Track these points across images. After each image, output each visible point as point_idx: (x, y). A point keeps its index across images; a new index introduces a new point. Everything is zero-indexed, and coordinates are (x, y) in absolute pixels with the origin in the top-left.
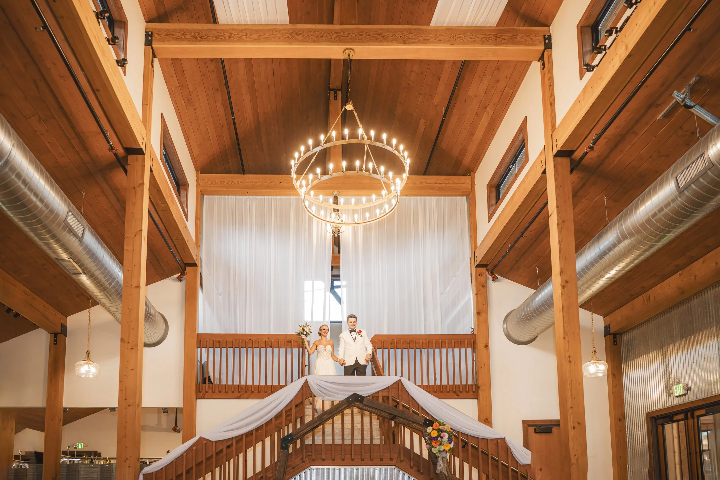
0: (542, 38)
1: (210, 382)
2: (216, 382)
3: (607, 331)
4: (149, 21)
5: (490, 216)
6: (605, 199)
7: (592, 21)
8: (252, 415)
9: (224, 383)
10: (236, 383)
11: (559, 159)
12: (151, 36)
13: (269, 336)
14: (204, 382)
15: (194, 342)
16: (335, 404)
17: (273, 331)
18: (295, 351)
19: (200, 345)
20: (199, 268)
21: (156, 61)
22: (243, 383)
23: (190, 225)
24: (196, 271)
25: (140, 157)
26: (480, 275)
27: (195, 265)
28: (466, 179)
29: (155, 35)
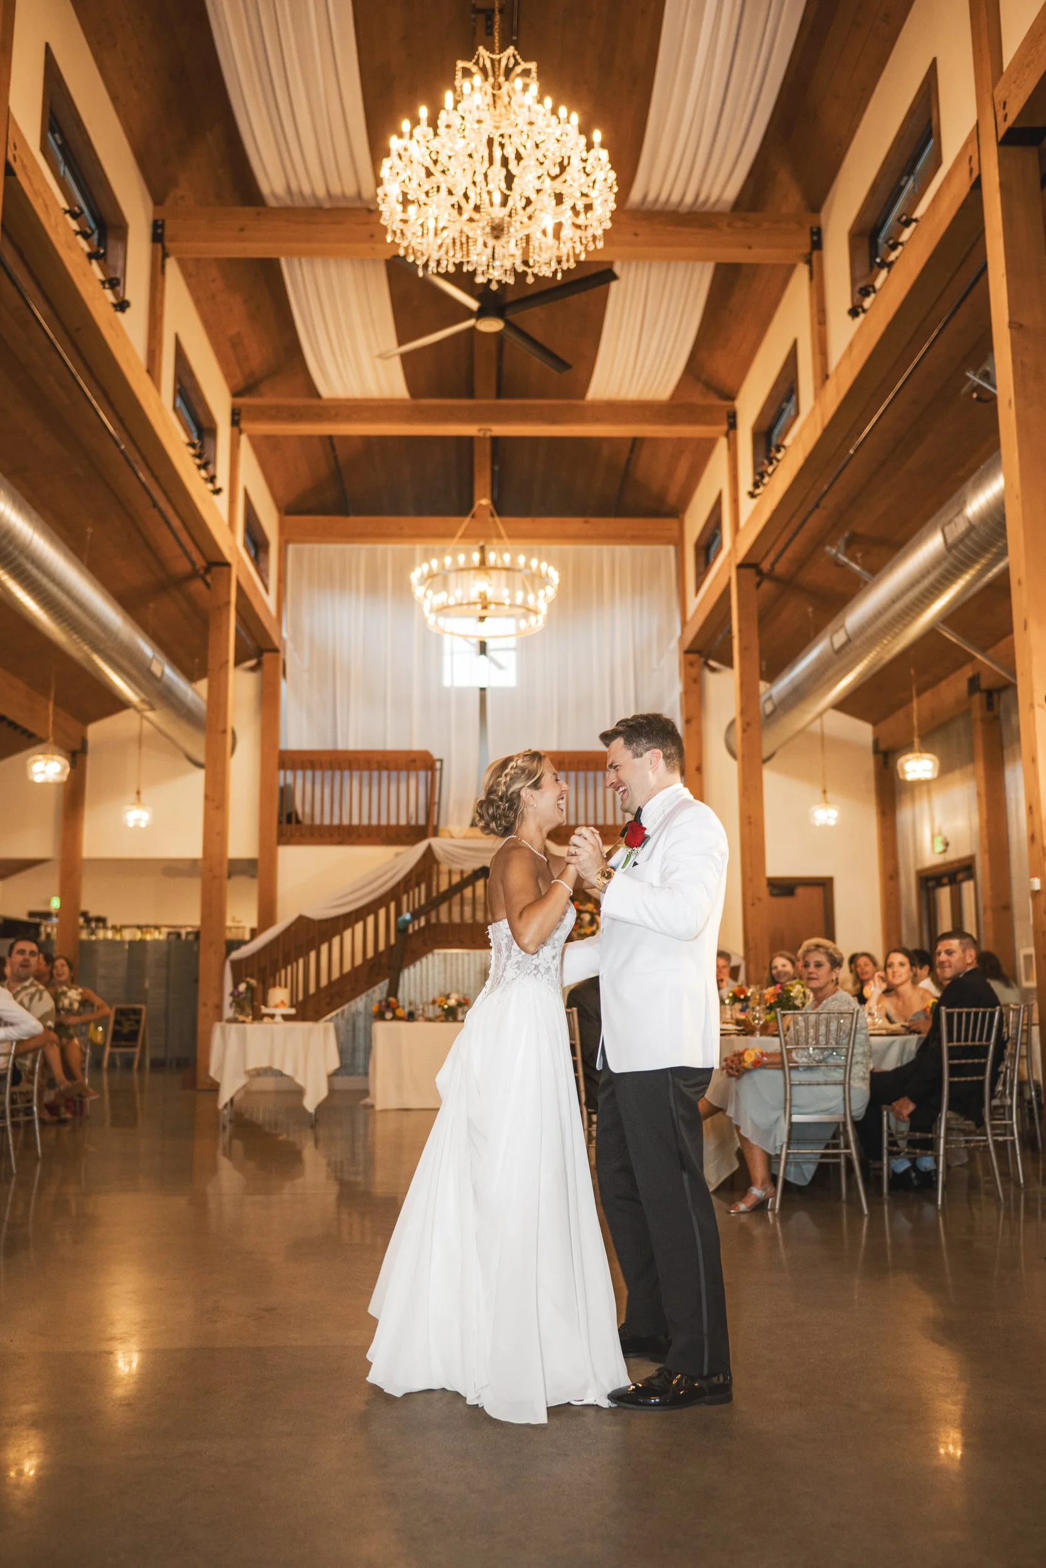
0: (725, 416)
1: (298, 822)
2: (307, 821)
3: (876, 742)
4: (236, 394)
5: (698, 588)
6: (810, 610)
7: (765, 427)
8: (363, 887)
9: (317, 821)
10: (336, 822)
11: (743, 571)
12: (239, 414)
13: (384, 753)
14: (289, 821)
15: (275, 761)
16: (465, 876)
17: (390, 746)
18: (422, 774)
19: (283, 765)
20: (281, 655)
21: (244, 439)
22: (346, 822)
23: (271, 601)
24: (277, 660)
25: (225, 569)
26: (691, 664)
27: (276, 650)
28: (672, 523)
29: (243, 414)
